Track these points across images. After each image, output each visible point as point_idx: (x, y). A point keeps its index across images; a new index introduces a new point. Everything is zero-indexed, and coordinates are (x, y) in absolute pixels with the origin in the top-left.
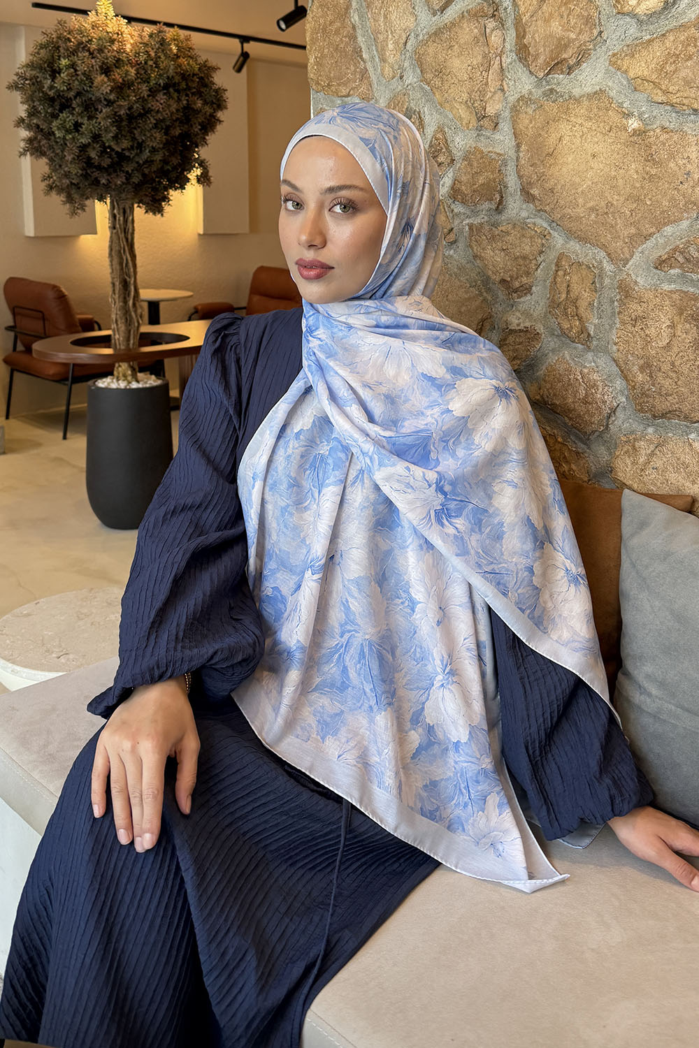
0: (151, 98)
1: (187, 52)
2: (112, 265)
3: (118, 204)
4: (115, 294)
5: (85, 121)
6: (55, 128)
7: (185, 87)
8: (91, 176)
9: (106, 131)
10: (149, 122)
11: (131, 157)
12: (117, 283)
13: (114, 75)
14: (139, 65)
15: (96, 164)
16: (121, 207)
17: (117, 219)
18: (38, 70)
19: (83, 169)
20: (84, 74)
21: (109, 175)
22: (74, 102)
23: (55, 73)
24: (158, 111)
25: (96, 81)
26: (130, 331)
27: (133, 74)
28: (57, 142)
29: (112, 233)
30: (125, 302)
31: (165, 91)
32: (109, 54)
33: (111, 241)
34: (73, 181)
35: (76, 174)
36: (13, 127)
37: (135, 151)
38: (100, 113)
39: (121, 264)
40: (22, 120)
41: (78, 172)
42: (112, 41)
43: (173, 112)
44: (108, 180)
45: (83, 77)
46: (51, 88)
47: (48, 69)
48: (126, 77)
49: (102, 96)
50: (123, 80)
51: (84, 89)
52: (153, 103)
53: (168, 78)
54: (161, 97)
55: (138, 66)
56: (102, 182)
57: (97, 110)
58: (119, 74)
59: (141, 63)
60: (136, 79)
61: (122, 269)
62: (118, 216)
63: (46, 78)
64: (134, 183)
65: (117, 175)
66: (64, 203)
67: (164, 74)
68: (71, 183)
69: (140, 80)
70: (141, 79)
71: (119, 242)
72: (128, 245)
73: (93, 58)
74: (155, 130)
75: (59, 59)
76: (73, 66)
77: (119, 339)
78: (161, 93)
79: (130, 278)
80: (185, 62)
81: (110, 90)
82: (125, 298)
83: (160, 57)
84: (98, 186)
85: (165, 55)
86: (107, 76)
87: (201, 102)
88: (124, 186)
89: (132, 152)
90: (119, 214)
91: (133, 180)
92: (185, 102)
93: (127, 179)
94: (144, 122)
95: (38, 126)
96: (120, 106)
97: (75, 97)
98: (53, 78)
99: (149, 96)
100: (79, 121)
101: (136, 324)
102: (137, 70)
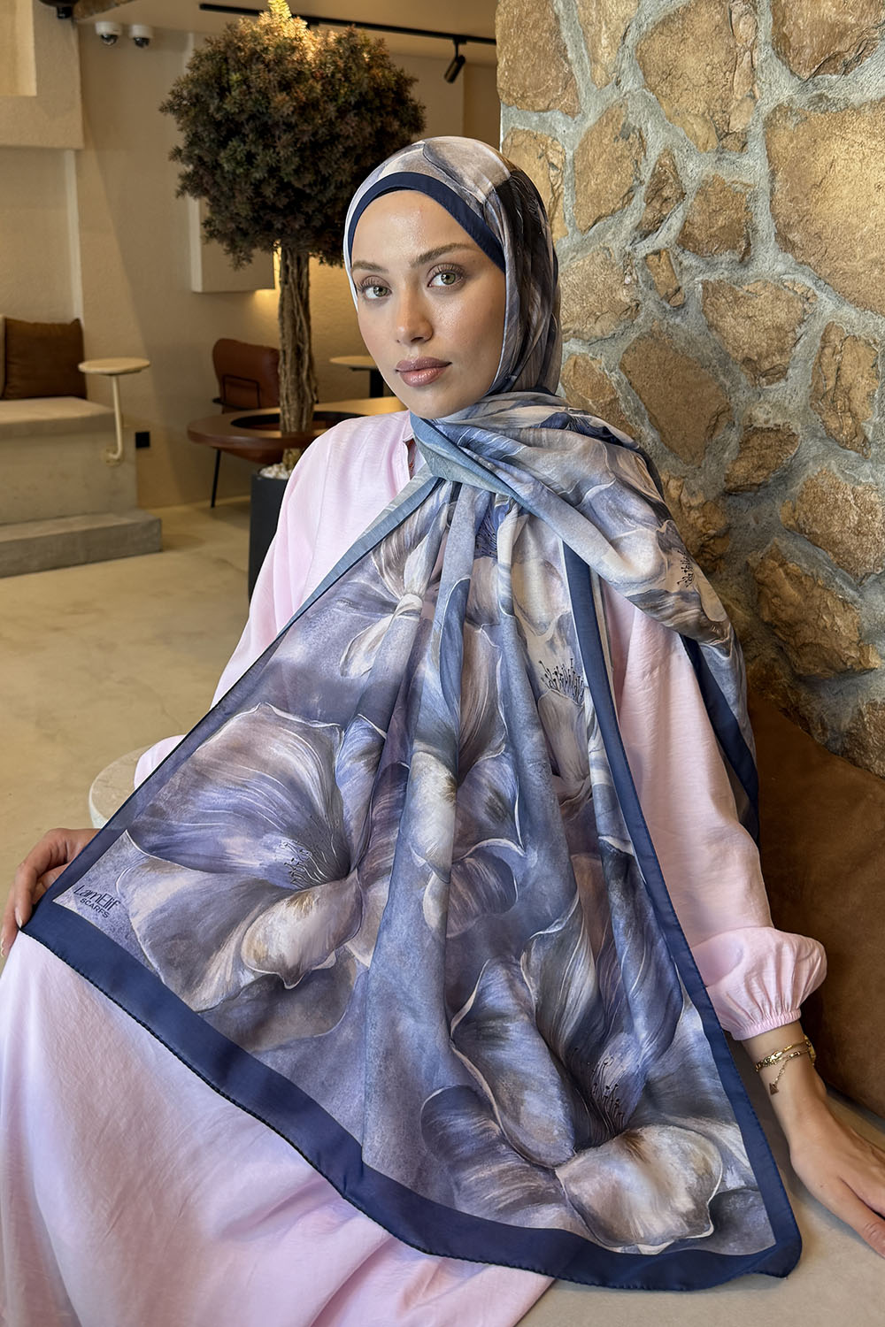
0: (339, 120)
1: (380, 61)
2: (282, 328)
3: (291, 254)
4: (285, 363)
5: (260, 151)
6: (224, 160)
7: (378, 105)
8: (262, 219)
9: (287, 163)
10: (335, 151)
11: (313, 194)
12: (289, 351)
13: (296, 92)
14: (323, 78)
15: (270, 204)
16: (295, 256)
17: (290, 270)
18: (204, 87)
19: (254, 210)
20: (259, 92)
21: (285, 216)
22: (246, 127)
23: (224, 91)
24: (348, 137)
25: (276, 100)
26: (302, 409)
27: (318, 91)
28: (224, 178)
29: (283, 289)
30: (298, 374)
31: (355, 111)
32: (290, 66)
33: (282, 298)
34: (241, 226)
35: (245, 218)
36: (167, 159)
37: (319, 187)
38: (279, 139)
39: (294, 326)
40: (178, 152)
41: (248, 215)
42: (293, 49)
43: (365, 139)
44: (283, 224)
45: (257, 95)
46: (219, 109)
47: (216, 85)
48: (309, 94)
49: (281, 119)
50: (307, 99)
51: (258, 111)
52: (341, 127)
53: (360, 94)
54: (352, 118)
55: (324, 81)
56: (275, 227)
57: (273, 136)
58: (302, 91)
59: (327, 76)
60: (322, 96)
61: (295, 333)
62: (291, 268)
63: (212, 97)
64: (314, 227)
65: (295, 218)
66: (227, 252)
67: (356, 89)
68: (238, 227)
69: (325, 98)
70: (328, 96)
71: (293, 301)
72: (302, 304)
73: (269, 71)
74: (342, 161)
75: (228, 73)
76: (245, 81)
77: (289, 420)
78: (352, 114)
79: (303, 343)
80: (380, 74)
81: (293, 112)
82: (298, 369)
83: (350, 68)
84: (270, 231)
85: (356, 64)
86: (288, 94)
87: (398, 123)
88: (303, 231)
89: (314, 188)
90: (293, 265)
91: (314, 224)
92: (379, 124)
93: (305, 222)
94: (330, 151)
95: (200, 158)
96: (303, 132)
97: (248, 120)
98: (222, 96)
99: (337, 118)
100: (253, 151)
101: (310, 401)
102: (323, 85)
